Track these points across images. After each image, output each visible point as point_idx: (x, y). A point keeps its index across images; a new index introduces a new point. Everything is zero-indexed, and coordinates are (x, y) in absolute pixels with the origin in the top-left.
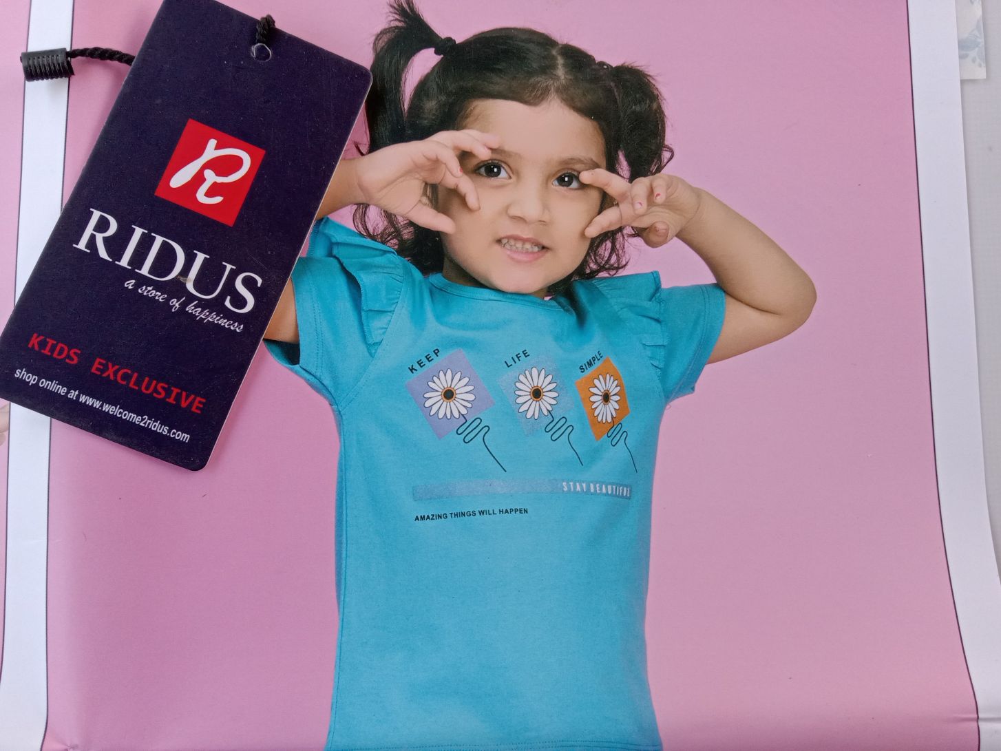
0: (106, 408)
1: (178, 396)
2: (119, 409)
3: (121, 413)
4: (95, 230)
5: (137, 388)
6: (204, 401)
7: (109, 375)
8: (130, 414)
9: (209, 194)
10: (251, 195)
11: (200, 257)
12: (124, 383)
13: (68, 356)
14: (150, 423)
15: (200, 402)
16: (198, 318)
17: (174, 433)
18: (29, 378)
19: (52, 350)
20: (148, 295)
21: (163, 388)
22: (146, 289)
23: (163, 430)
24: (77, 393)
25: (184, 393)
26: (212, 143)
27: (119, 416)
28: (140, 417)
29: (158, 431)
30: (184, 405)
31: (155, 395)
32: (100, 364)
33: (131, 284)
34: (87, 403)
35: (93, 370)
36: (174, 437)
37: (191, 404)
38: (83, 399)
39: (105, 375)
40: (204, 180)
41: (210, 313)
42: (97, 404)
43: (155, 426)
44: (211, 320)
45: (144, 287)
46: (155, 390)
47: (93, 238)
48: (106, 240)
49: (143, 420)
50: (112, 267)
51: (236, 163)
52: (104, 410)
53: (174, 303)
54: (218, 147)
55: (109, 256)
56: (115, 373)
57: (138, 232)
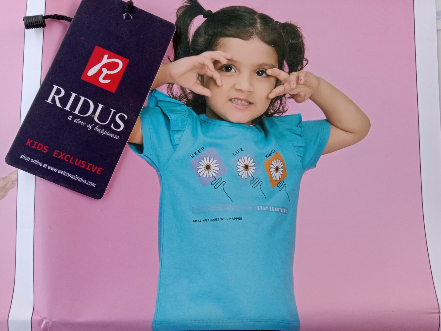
0: (60, 172)
1: (91, 168)
2: (65, 172)
3: (66, 174)
4: (54, 94)
5: (73, 163)
6: (102, 169)
7: (60, 158)
8: (70, 175)
9: (104, 78)
10: (123, 79)
11: (101, 106)
12: (68, 161)
13: (43, 149)
14: (78, 179)
15: (100, 170)
16: (99, 133)
17: (89, 183)
18: (26, 158)
19: (36, 146)
20: (78, 123)
21: (84, 163)
22: (77, 120)
23: (84, 182)
24: (47, 165)
25: (93, 166)
26: (106, 56)
27: (65, 175)
28: (74, 176)
29: (82, 182)
30: (93, 171)
31: (80, 166)
32: (57, 152)
33: (70, 118)
34: (51, 170)
35: (54, 155)
36: (89, 185)
37: (97, 170)
38: (49, 168)
39: (59, 157)
40: (102, 72)
41: (105, 131)
42: (56, 170)
43: (81, 180)
44: (105, 134)
45: (76, 119)
46: (81, 164)
47: (54, 98)
48: (59, 98)
49: (75, 177)
50: (62, 111)
51: (116, 65)
52: (58, 172)
53: (89, 126)
54: (108, 58)
55: (61, 106)
56: (64, 156)
57: (74, 95)
